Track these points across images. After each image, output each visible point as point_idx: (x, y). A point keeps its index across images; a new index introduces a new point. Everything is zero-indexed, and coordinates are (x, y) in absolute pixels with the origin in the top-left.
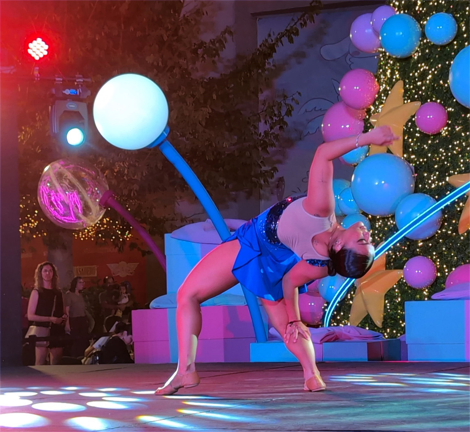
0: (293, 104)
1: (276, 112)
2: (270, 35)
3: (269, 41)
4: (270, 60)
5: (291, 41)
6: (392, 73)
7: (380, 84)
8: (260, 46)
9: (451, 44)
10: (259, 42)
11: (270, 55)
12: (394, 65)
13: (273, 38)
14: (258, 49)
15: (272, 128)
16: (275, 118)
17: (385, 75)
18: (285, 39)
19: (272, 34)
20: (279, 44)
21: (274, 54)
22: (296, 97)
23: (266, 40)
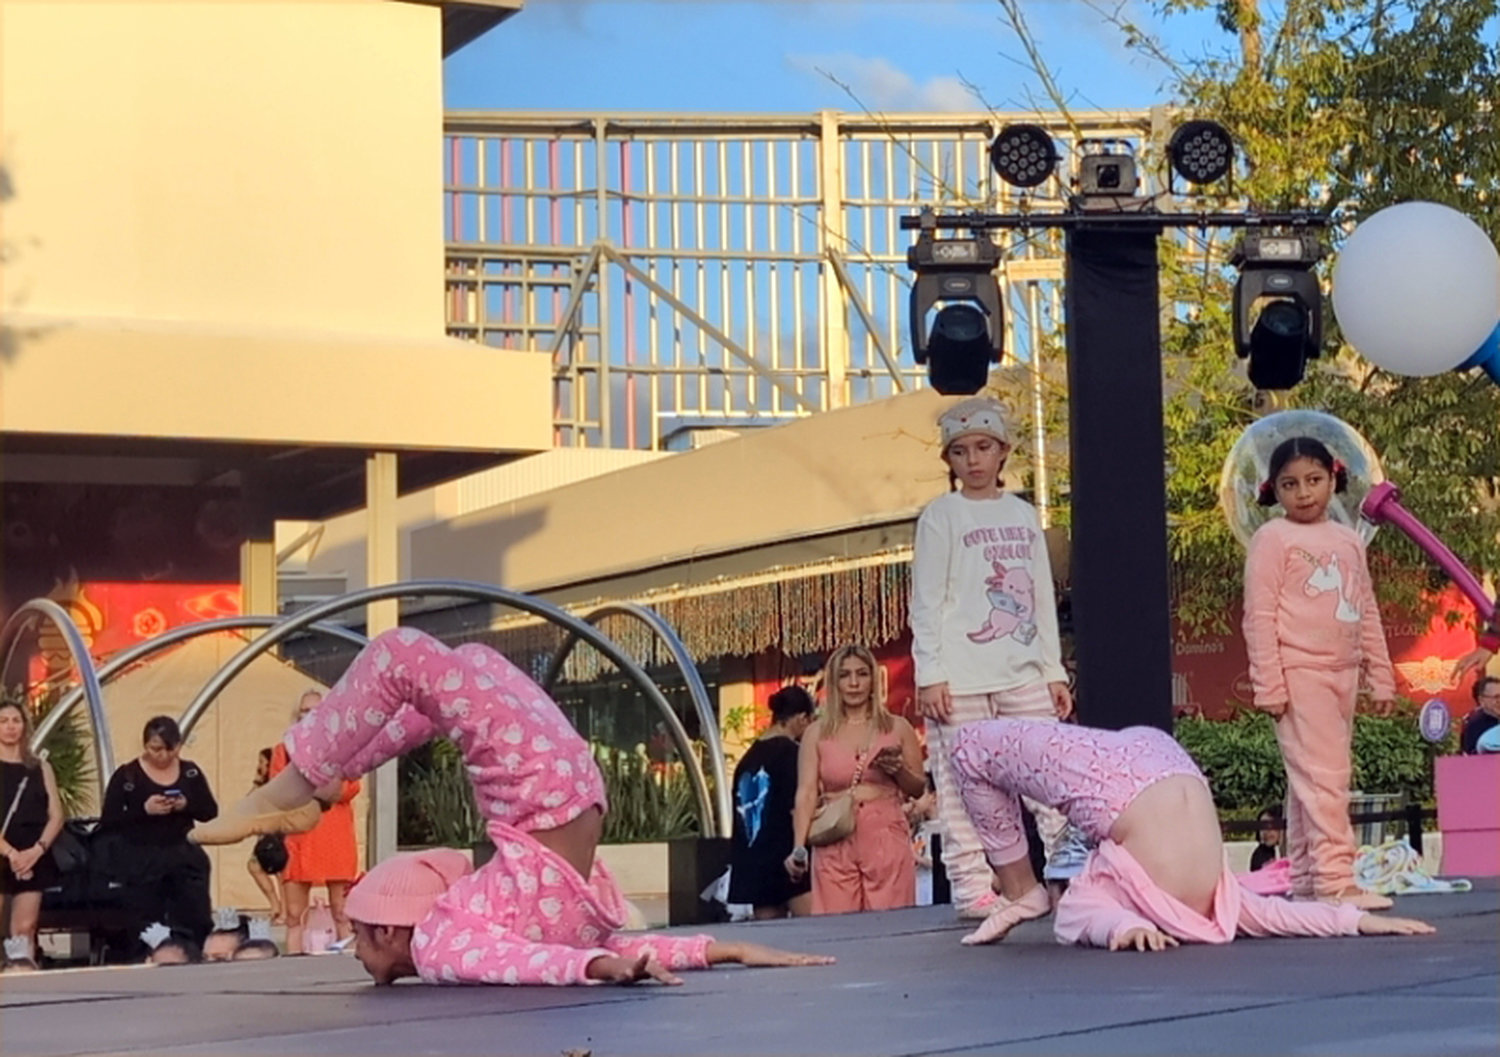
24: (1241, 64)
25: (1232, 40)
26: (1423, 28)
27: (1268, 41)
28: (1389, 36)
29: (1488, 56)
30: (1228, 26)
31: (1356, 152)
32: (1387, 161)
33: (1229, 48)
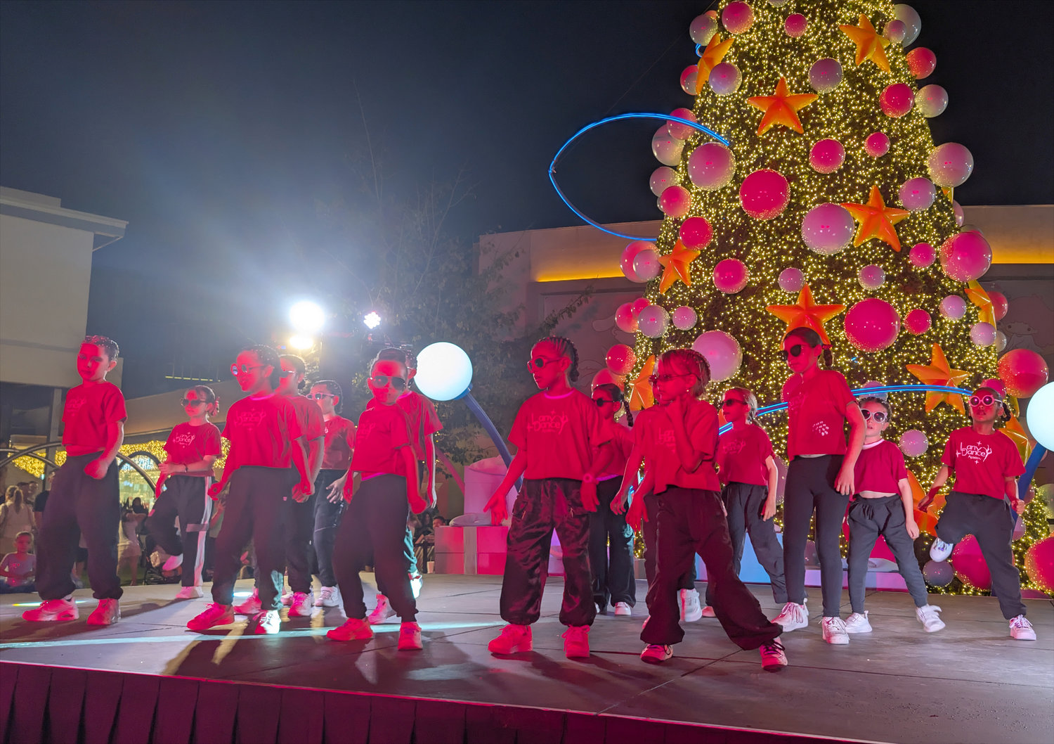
2: (554, 311)
3: (554, 315)
5: (570, 316)
6: (647, 349)
7: (638, 357)
8: (546, 319)
9: (692, 330)
10: (546, 316)
11: (553, 326)
12: (648, 343)
13: (556, 313)
14: (544, 321)
17: (642, 350)
20: (561, 318)
21: (557, 326)
23: (551, 315)
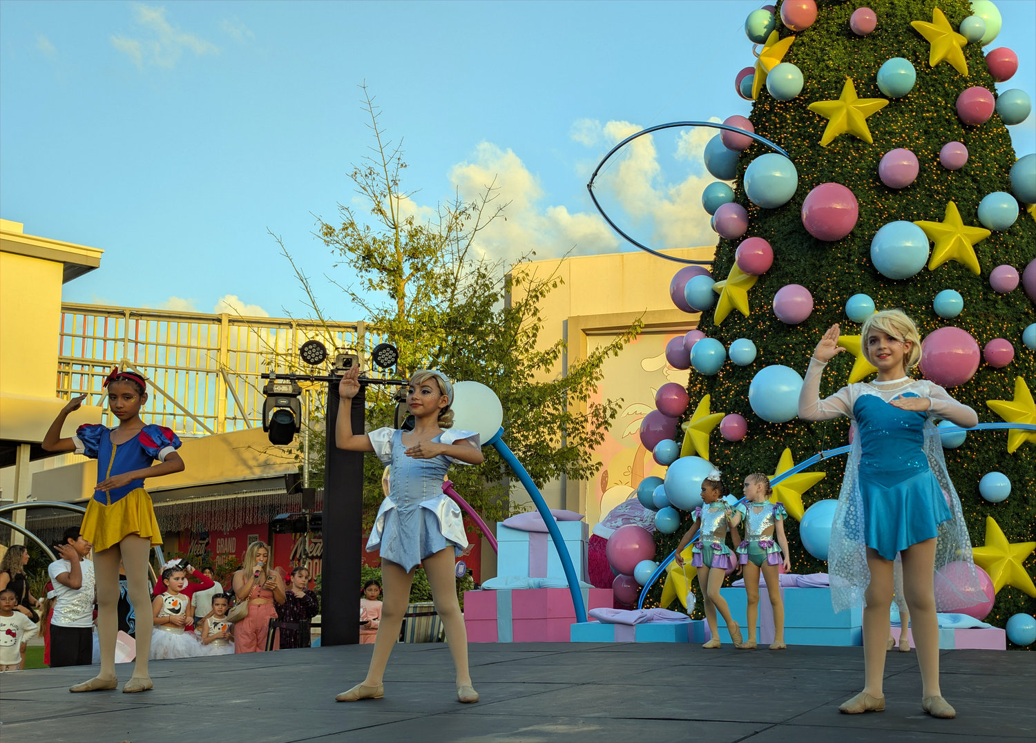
0: (617, 408)
1: (602, 414)
4: (598, 370)
5: (615, 354)
8: (589, 358)
9: (751, 365)
10: (589, 354)
13: (601, 351)
14: (588, 361)
15: (597, 428)
16: (600, 419)
18: (611, 353)
19: (599, 347)
20: (606, 356)
21: (601, 365)
22: (620, 402)
23: (595, 353)
24: (397, 311)
25: (394, 302)
26: (470, 305)
27: (408, 304)
28: (456, 306)
29: (494, 316)
30: (393, 297)
31: (441, 349)
32: (453, 354)
33: (393, 305)
